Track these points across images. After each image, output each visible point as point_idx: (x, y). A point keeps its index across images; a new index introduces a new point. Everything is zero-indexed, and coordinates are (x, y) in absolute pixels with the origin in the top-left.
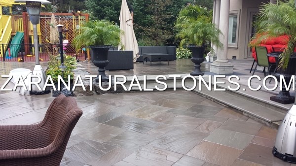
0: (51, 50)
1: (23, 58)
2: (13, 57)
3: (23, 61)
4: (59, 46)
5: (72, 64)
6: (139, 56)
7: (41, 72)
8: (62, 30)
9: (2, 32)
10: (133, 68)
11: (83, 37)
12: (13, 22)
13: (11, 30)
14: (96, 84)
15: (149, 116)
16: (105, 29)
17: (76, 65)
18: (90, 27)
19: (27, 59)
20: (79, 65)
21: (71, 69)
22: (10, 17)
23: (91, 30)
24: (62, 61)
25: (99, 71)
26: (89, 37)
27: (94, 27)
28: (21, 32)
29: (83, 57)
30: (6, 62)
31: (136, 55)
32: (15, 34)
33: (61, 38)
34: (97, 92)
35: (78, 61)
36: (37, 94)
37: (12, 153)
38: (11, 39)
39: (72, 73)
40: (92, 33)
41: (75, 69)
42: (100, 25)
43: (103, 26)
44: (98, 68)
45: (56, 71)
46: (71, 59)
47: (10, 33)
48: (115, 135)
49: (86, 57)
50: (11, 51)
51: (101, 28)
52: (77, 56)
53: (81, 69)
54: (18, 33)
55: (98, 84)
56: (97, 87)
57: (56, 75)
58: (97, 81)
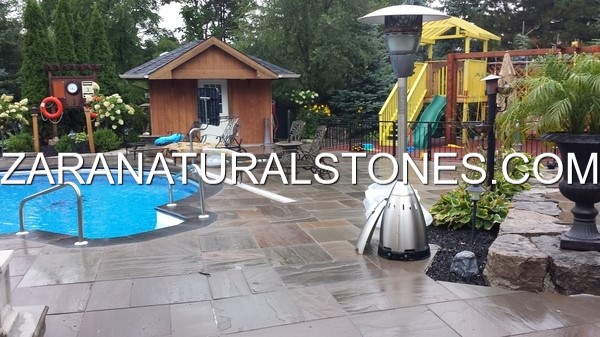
12: (431, 75)
13: (425, 92)
14: (555, 257)
18: (553, 78)
22: (426, 65)
25: (576, 215)
28: (442, 96)
32: (433, 101)
33: (492, 110)
34: (555, 284)
35: (550, 168)
36: (390, 258)
38: (422, 111)
39: (507, 204)
40: (559, 96)
41: (526, 192)
42: (585, 70)
45: (463, 197)
47: (421, 99)
50: (417, 135)
51: (585, 78)
54: (436, 97)
55: (565, 260)
56: (560, 268)
57: (463, 207)
58: (566, 246)
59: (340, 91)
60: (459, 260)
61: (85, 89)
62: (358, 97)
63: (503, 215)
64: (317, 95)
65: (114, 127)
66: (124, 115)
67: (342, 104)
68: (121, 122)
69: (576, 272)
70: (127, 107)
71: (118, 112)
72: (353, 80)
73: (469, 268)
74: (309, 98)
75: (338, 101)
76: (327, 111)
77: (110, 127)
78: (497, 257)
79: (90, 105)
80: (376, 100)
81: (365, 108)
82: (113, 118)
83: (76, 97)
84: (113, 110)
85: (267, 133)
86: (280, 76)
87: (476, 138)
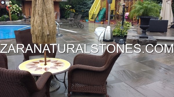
0: (118, 18)
1: (104, 22)
2: (99, 21)
3: (104, 24)
4: (122, 16)
5: (128, 26)
6: (173, 24)
7: (109, 30)
8: (125, 7)
9: (96, 8)
10: (167, 32)
11: (135, 11)
12: (102, 2)
13: (100, 7)
14: (139, 39)
15: (170, 63)
16: (149, 6)
17: (131, 28)
18: (140, 5)
19: (105, 23)
20: (133, 27)
21: (127, 29)
23: (141, 6)
24: (123, 25)
25: (142, 32)
26: (138, 11)
27: (143, 5)
28: (105, 8)
29: (136, 23)
30: (95, 24)
31: (171, 23)
32: (102, 9)
33: (124, 11)
35: (132, 25)
37: (85, 67)
38: (100, 12)
39: (127, 32)
40: (141, 9)
41: (129, 30)
42: (146, 4)
43: (149, 4)
44: (142, 30)
45: (118, 30)
46: (128, 24)
47: (99, 9)
48: (145, 70)
49: (138, 23)
50: (99, 18)
51: (146, 5)
52: (132, 23)
53: (133, 30)
54: (103, 8)
55: (141, 40)
56: (140, 41)
57: (118, 32)
58: (140, 37)
59: (77, 6)
60: (121, 41)
61: (6, 3)
62: (82, 7)
63: (127, 33)
64: (71, 6)
65: (16, 14)
66: (19, 10)
67: (78, 9)
68: (18, 12)
69: (143, 41)
70: (20, 8)
71: (17, 9)
72: (81, 3)
73: (122, 42)
74: (69, 7)
75: (77, 8)
76: (74, 11)
77: (15, 14)
78: (128, 39)
79: (9, 7)
80: (87, 8)
81: (84, 10)
82: (16, 11)
83: (4, 5)
84: (16, 9)
85: (58, 16)
86: (62, 1)
87: (112, 19)
